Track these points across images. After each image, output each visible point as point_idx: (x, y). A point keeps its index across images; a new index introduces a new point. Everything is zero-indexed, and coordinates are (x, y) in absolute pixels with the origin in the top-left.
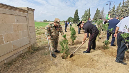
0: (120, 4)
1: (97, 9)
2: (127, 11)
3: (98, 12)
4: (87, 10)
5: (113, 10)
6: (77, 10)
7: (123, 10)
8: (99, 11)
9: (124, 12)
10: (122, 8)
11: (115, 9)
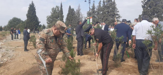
0: (100, 3)
1: (70, 7)
2: (109, 14)
3: (71, 11)
4: (57, 7)
5: (93, 11)
6: (33, 4)
7: (105, 11)
8: (73, 10)
9: (106, 15)
10: (104, 8)
11: (95, 10)
